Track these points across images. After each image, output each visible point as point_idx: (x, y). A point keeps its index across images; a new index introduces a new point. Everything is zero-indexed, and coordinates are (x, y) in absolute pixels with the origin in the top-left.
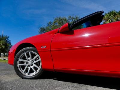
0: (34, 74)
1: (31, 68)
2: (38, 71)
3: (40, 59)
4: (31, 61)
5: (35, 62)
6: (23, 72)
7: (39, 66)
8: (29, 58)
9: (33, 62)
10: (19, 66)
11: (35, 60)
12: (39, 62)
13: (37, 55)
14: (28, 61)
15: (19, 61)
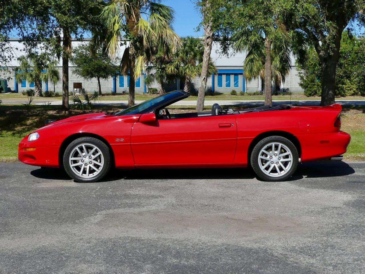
0: (95, 174)
1: (90, 167)
2: (101, 168)
3: (100, 153)
4: (88, 157)
5: (93, 157)
6: (79, 174)
7: (100, 162)
8: (84, 154)
9: (90, 157)
10: (73, 167)
11: (94, 154)
12: (100, 156)
13: (95, 148)
14: (84, 159)
15: (71, 160)
